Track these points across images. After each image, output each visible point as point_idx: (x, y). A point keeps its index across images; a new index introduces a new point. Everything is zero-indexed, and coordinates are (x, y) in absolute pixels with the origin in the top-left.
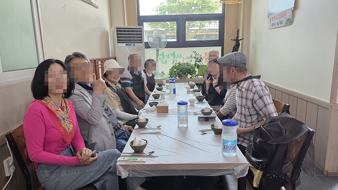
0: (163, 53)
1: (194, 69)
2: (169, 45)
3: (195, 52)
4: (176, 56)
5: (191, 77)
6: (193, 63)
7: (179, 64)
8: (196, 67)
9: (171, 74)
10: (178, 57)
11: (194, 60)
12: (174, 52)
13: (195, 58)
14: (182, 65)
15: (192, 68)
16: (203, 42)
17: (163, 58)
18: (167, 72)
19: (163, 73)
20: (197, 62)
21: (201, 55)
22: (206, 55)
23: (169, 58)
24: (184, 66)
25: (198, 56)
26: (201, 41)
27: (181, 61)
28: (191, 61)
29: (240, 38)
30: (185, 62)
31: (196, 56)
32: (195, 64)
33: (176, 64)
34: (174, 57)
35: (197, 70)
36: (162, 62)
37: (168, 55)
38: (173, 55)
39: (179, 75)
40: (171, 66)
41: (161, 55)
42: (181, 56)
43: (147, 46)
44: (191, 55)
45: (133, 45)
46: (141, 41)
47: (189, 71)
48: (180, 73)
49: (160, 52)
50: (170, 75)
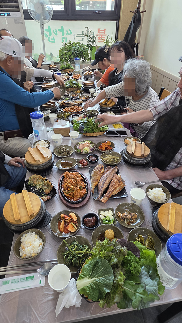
0: (49, 27)
1: (87, 51)
2: (57, 16)
3: (88, 27)
5: (83, 61)
6: (85, 43)
7: (70, 43)
10: (67, 34)
11: (86, 39)
12: (62, 27)
13: (87, 36)
14: (73, 46)
16: (96, 13)
18: (56, 54)
19: (51, 55)
20: (90, 43)
21: (94, 32)
22: (99, 33)
23: (56, 34)
25: (91, 33)
26: (94, 12)
27: (72, 39)
28: (83, 40)
30: (76, 41)
31: (88, 33)
32: (88, 45)
33: (66, 43)
34: (63, 34)
36: (49, 41)
37: (56, 31)
38: (62, 30)
40: (61, 46)
41: (47, 30)
42: (71, 33)
43: (28, 16)
44: (83, 32)
45: (8, 15)
46: (17, 8)
49: (46, 26)
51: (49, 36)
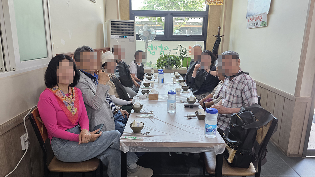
0: (152, 45)
1: (179, 61)
2: (158, 38)
3: (181, 45)
4: (164, 48)
5: (176, 68)
6: (178, 55)
7: (166, 55)
8: (181, 59)
9: (158, 64)
10: (165, 49)
11: (179, 52)
12: (161, 45)
13: (180, 50)
14: (168, 57)
15: (177, 59)
16: (188, 36)
17: (152, 49)
18: (155, 62)
19: (151, 63)
20: (182, 55)
21: (186, 48)
22: (190, 48)
23: (157, 49)
24: (170, 58)
25: (183, 49)
26: (186, 36)
27: (168, 53)
28: (177, 53)
29: (221, 35)
30: (171, 54)
31: (181, 49)
32: (181, 57)
33: (163, 55)
34: (162, 49)
35: (181, 61)
36: (150, 53)
37: (156, 47)
38: (161, 47)
39: (165, 65)
40: (159, 57)
41: (150, 47)
42: (168, 48)
43: (138, 38)
44: (177, 48)
45: (126, 37)
46: (132, 34)
47: (175, 63)
48: (167, 64)
49: (149, 44)
50: (158, 66)
51: (150, 50)
